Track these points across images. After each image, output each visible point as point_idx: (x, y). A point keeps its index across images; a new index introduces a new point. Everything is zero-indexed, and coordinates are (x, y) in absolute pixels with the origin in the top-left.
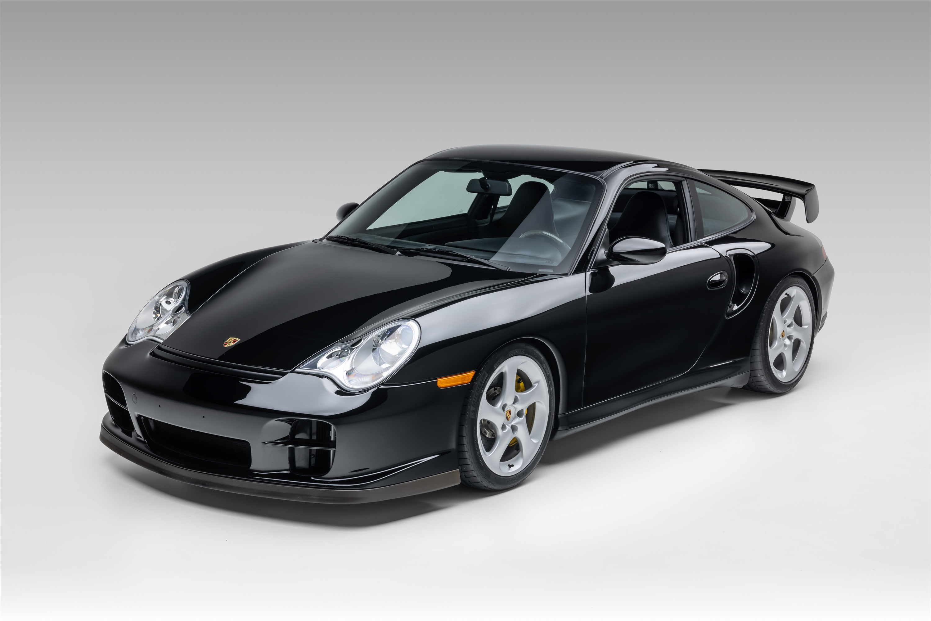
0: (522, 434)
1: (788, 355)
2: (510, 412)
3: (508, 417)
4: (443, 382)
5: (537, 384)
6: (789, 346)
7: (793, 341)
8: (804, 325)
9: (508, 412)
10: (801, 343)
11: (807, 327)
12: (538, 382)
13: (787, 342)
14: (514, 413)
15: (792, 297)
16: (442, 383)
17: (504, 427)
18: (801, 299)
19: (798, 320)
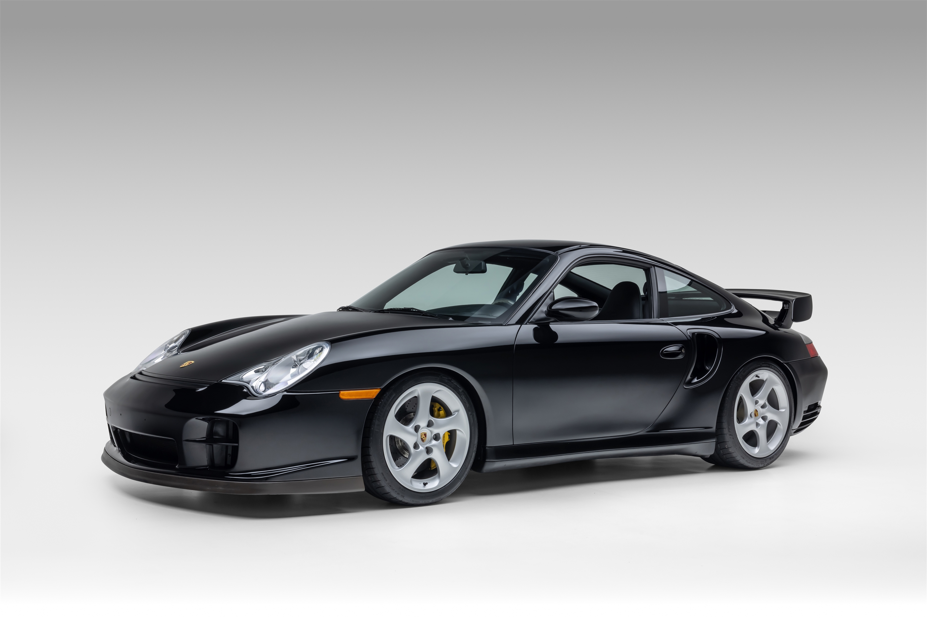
0: (438, 456)
1: (762, 433)
2: (425, 435)
3: (423, 439)
4: (346, 395)
5: (457, 413)
6: (762, 425)
7: (767, 421)
8: (780, 409)
9: (423, 434)
10: (778, 425)
11: (783, 410)
12: (458, 411)
13: (761, 422)
14: (429, 436)
15: (764, 380)
16: (343, 394)
17: (416, 446)
18: (775, 383)
19: (773, 401)
